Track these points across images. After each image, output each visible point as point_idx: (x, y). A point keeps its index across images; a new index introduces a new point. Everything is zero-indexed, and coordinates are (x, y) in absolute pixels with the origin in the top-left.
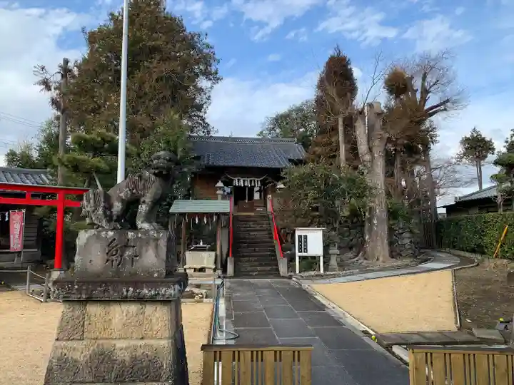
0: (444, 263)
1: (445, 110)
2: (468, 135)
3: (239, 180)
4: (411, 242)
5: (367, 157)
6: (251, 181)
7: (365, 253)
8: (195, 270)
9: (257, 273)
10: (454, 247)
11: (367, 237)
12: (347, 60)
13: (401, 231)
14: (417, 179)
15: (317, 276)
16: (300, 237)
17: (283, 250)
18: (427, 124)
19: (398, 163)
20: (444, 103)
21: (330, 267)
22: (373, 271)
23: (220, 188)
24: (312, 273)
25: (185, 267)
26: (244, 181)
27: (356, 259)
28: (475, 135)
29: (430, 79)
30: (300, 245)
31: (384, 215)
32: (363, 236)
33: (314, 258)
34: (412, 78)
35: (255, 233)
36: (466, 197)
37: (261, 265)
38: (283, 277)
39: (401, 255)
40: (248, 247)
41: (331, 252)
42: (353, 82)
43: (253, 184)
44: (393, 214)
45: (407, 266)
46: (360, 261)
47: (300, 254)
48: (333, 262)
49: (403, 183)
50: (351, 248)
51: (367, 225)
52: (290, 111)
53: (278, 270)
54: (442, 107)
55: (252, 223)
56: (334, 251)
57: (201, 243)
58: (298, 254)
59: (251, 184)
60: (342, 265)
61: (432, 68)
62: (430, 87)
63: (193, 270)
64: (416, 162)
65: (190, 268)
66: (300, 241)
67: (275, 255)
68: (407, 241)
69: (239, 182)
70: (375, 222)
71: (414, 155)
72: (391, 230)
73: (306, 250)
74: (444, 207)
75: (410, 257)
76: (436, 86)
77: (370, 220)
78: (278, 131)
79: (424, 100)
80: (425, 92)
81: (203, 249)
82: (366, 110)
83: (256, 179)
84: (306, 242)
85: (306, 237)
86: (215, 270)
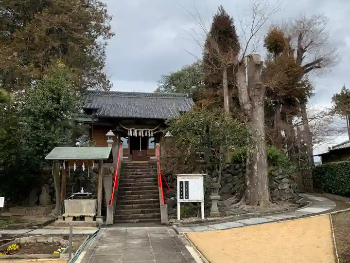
0: (322, 207)
1: (319, 67)
2: (339, 93)
3: (133, 131)
4: (290, 187)
5: (248, 107)
6: (144, 132)
7: (246, 198)
8: (75, 218)
9: (138, 220)
10: (330, 192)
11: (248, 183)
12: (230, 18)
13: (280, 177)
14: (295, 128)
15: (197, 222)
16: (181, 183)
17: (166, 196)
18: (304, 79)
19: (278, 115)
20: (318, 61)
21: (211, 213)
22: (254, 216)
23: (110, 137)
24: (194, 219)
25: (64, 215)
26: (138, 132)
27: (238, 204)
28: (345, 93)
29: (306, 40)
30: (181, 191)
31: (265, 161)
32: (244, 182)
33: (195, 204)
34: (289, 39)
35: (142, 179)
36: (338, 146)
37: (142, 212)
38: (164, 224)
39: (281, 200)
40: (132, 193)
41: (212, 197)
42: (236, 39)
43: (146, 135)
44: (272, 161)
45: (286, 211)
46: (241, 206)
47: (182, 201)
48: (214, 208)
49: (283, 133)
50: (233, 194)
51: (248, 171)
52: (184, 70)
53: (159, 216)
54: (317, 65)
55: (139, 170)
56: (215, 196)
57: (82, 191)
58: (179, 201)
59: (144, 134)
60: (223, 211)
61: (307, 31)
62: (306, 47)
63: (72, 218)
64: (295, 113)
65: (68, 217)
66: (181, 188)
67: (158, 202)
68: (286, 186)
69: (133, 132)
70: (256, 168)
71: (291, 107)
72: (271, 176)
73: (187, 197)
74: (319, 155)
75: (290, 201)
76: (310, 47)
77: (251, 166)
78: (173, 87)
79: (300, 58)
80: (301, 51)
81: (84, 197)
82: (246, 62)
83: (149, 130)
84: (187, 188)
85: (187, 183)
86: (95, 218)
